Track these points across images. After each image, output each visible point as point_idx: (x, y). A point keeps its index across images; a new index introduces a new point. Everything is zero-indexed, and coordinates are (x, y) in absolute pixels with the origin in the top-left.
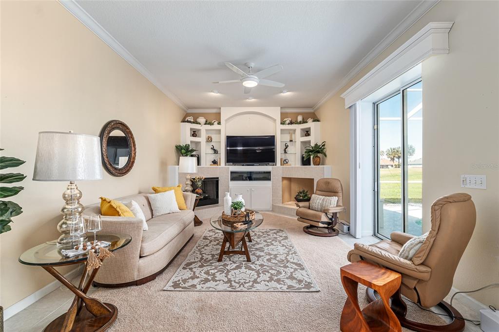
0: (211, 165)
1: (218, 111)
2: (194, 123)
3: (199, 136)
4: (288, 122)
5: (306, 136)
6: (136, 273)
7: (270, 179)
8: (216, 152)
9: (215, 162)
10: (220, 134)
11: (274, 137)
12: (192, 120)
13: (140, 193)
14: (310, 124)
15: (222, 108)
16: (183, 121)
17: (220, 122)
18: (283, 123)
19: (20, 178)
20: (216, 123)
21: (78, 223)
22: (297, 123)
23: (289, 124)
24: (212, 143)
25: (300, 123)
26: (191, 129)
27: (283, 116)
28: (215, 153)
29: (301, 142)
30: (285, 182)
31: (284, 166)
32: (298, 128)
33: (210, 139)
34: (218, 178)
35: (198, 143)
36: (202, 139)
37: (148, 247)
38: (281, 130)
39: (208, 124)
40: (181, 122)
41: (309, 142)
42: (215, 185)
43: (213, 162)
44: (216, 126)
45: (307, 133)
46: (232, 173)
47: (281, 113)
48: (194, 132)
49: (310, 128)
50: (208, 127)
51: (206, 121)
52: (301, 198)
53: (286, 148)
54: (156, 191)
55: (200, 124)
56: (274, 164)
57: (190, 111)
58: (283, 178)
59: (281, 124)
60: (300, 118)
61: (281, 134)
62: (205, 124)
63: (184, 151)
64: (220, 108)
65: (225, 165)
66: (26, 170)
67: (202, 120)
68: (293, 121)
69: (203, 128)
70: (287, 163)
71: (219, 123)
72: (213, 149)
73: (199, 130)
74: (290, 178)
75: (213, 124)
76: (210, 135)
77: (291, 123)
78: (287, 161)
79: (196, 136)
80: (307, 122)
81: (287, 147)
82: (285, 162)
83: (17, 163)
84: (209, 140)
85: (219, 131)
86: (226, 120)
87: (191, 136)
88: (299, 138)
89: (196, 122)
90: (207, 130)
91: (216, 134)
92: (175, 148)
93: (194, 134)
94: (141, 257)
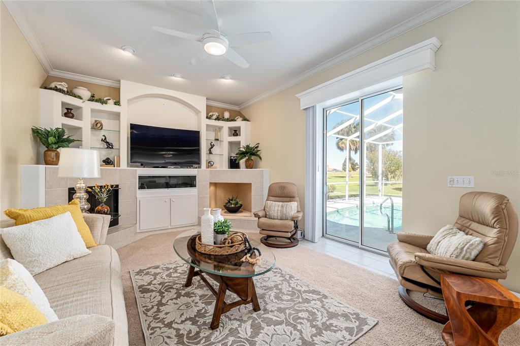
0: (101, 166)
1: (114, 84)
2: (68, 94)
3: (79, 118)
4: (214, 117)
5: (234, 135)
7: (195, 186)
8: (109, 146)
9: (107, 162)
10: (119, 119)
11: (198, 132)
12: (65, 89)
14: (239, 123)
15: (122, 82)
16: (45, 86)
17: (119, 102)
18: (208, 117)
20: (111, 102)
22: (224, 119)
23: (216, 119)
25: (228, 120)
26: (63, 104)
27: (209, 108)
29: (229, 142)
30: (212, 188)
31: (209, 169)
32: (226, 125)
33: (99, 125)
34: (116, 186)
35: (79, 129)
36: (84, 124)
38: (207, 125)
39: (97, 101)
40: (41, 88)
41: (239, 143)
43: (104, 161)
44: (110, 107)
45: (235, 132)
46: (140, 177)
47: (207, 105)
48: (67, 109)
49: (239, 128)
50: (97, 106)
51: (93, 96)
52: (233, 206)
53: (212, 148)
54: (18, 219)
55: (80, 98)
56: (199, 166)
57: (56, 73)
58: (210, 183)
59: (207, 118)
60: (227, 115)
61: (207, 130)
62: (90, 100)
63: (52, 139)
64: (119, 81)
65: (128, 167)
67: (85, 93)
68: (220, 117)
69: (87, 108)
70: (212, 166)
71: (117, 103)
72: (104, 140)
73: (79, 108)
74: (216, 183)
75: (106, 103)
76: (99, 119)
77: (218, 119)
78: (212, 163)
79: (72, 117)
80: (235, 121)
81: (212, 146)
82: (210, 164)
85: (117, 116)
86: (130, 101)
87: (62, 116)
88: (226, 138)
89: (73, 94)
90: (93, 111)
91: (110, 119)
92: (31, 132)
93: (69, 112)
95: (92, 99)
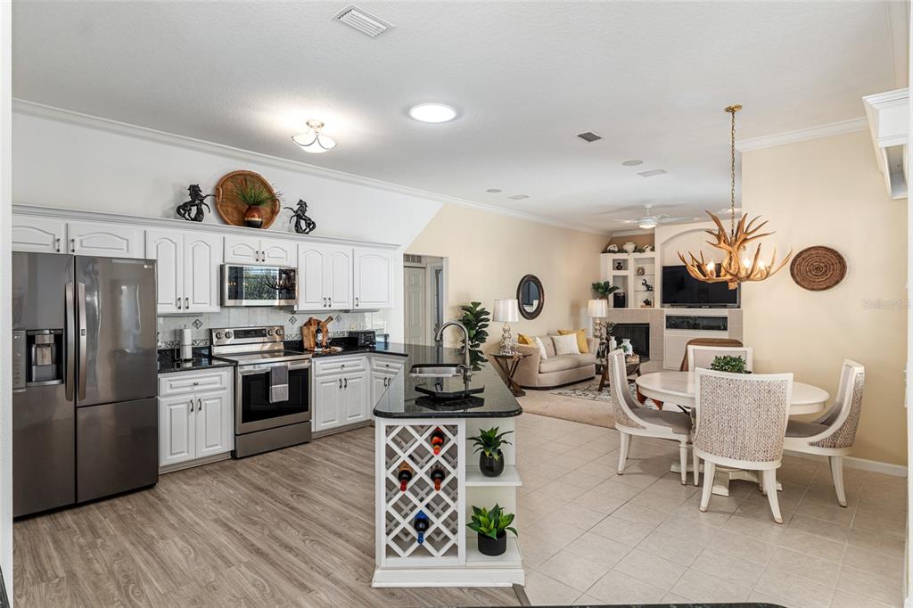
0: (642, 307)
1: (652, 232)
2: (618, 252)
3: (626, 269)
6: (537, 382)
7: (725, 329)
8: (649, 288)
9: (647, 303)
10: (654, 263)
12: (616, 249)
13: (548, 335)
16: (605, 251)
17: (654, 248)
19: (488, 320)
20: (648, 249)
21: (508, 343)
24: (645, 277)
26: (614, 260)
28: (648, 290)
34: (648, 324)
35: (625, 278)
36: (630, 272)
37: (544, 367)
40: (602, 253)
42: (644, 335)
43: (644, 302)
44: (648, 254)
46: (669, 317)
48: (618, 263)
50: (638, 255)
51: (636, 248)
54: (561, 333)
55: (626, 252)
56: (736, 305)
57: (614, 235)
62: (634, 252)
63: (601, 290)
65: (662, 307)
66: (490, 317)
67: (629, 247)
69: (631, 258)
71: (653, 250)
72: (645, 284)
73: (625, 261)
75: (644, 251)
76: (640, 266)
79: (621, 269)
83: (488, 314)
84: (641, 272)
85: (653, 260)
86: (663, 244)
87: (614, 269)
89: (621, 251)
90: (636, 260)
91: (649, 264)
92: (591, 286)
93: (619, 266)
94: (540, 373)
95: (637, 250)
